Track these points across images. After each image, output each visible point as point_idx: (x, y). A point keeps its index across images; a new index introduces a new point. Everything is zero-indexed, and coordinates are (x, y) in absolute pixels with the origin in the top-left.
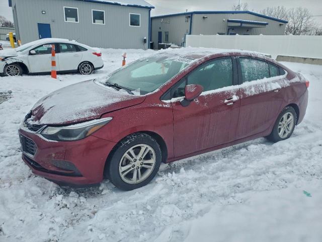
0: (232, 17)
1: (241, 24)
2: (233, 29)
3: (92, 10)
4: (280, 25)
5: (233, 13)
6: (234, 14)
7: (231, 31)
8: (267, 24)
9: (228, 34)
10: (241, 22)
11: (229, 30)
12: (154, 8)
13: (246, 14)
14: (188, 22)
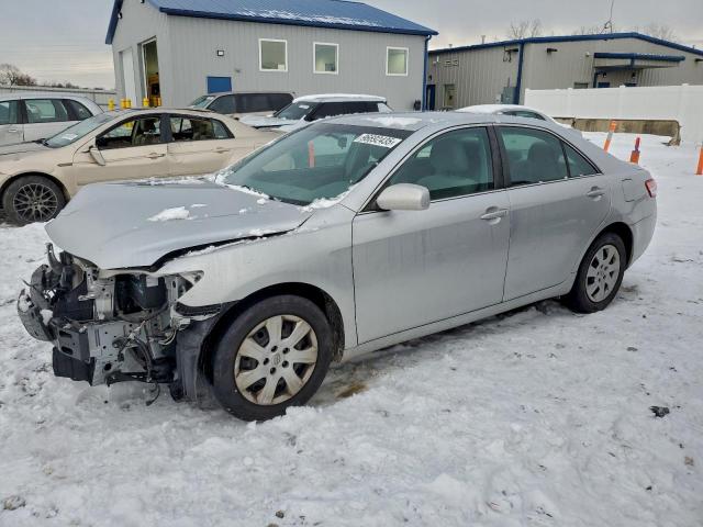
0: (602, 47)
1: (632, 62)
2: (605, 74)
3: (314, 44)
4: (697, 60)
5: (605, 37)
6: (609, 41)
7: (600, 79)
8: (683, 59)
9: (594, 87)
10: (633, 57)
11: (596, 74)
12: (436, 33)
13: (630, 39)
14: (510, 60)
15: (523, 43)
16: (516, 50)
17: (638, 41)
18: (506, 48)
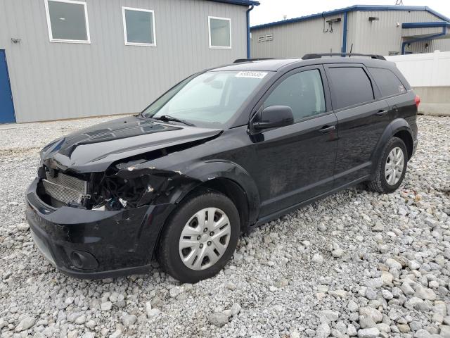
2: (409, 44)
3: (123, 9)
6: (411, 13)
14: (332, 31)
15: (347, 12)
16: (339, 20)
17: (429, 14)
18: (329, 19)
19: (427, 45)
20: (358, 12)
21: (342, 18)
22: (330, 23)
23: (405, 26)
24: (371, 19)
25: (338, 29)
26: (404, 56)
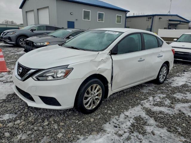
0: (171, 18)
7: (170, 27)
11: (169, 26)
12: (129, 11)
14: (149, 21)
15: (154, 16)
16: (151, 18)
17: (177, 17)
18: (148, 17)
19: (176, 26)
20: (157, 16)
21: (152, 17)
22: (148, 18)
23: (170, 20)
24: (160, 18)
25: (151, 20)
26: (169, 30)
